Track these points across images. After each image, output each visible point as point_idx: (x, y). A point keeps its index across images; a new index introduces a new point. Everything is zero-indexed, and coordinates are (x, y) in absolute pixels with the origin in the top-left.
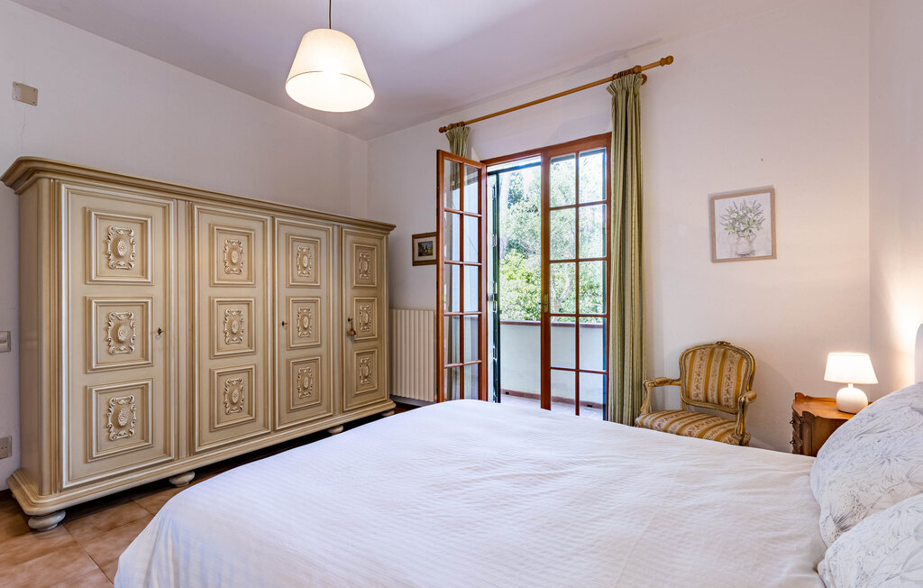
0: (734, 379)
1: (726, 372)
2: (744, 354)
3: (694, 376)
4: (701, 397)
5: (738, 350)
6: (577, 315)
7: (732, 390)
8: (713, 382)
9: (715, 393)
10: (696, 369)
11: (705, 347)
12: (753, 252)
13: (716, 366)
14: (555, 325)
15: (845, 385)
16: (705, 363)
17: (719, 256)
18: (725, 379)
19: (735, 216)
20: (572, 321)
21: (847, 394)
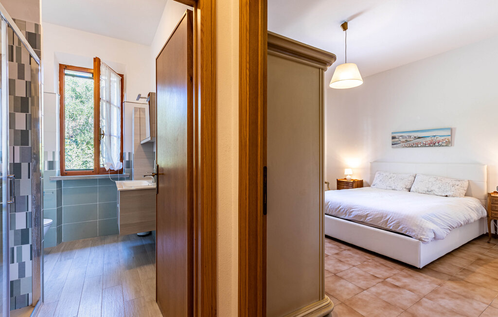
15: (347, 175)
21: (348, 177)
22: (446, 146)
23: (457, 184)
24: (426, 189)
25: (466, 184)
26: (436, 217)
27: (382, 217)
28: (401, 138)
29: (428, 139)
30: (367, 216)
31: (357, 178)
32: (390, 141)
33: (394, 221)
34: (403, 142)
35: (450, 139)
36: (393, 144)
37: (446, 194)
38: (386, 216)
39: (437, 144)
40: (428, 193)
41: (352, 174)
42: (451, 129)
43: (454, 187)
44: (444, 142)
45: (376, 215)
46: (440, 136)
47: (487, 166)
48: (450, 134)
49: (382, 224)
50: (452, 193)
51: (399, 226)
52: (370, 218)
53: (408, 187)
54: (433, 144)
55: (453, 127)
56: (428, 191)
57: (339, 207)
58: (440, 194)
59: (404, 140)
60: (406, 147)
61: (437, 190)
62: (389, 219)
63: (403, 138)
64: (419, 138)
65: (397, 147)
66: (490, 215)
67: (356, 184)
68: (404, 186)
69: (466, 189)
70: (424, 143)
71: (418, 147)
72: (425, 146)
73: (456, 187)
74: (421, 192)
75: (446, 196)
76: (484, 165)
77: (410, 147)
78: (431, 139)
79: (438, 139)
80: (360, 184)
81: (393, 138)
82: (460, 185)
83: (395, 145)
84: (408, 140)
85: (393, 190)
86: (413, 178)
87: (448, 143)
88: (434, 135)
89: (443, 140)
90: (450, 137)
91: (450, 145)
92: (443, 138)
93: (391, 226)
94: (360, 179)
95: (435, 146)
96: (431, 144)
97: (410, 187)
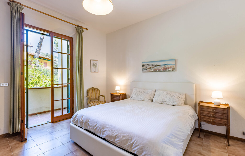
0: (97, 94)
1: (96, 93)
2: (98, 89)
3: (91, 94)
4: (92, 98)
5: (96, 89)
6: (62, 84)
7: (97, 96)
8: (94, 95)
9: (95, 97)
10: (91, 93)
11: (91, 89)
12: (96, 71)
13: (94, 92)
14: (55, 87)
15: (117, 90)
16: (92, 92)
17: (92, 71)
18: (96, 94)
19: (94, 64)
20: (61, 86)
21: (118, 92)
22: (172, 71)
23: (179, 96)
24: (162, 100)
25: (184, 96)
26: (174, 136)
27: (128, 140)
28: (147, 66)
29: (163, 67)
30: (115, 137)
31: (122, 92)
32: (141, 68)
33: (138, 145)
34: (149, 68)
35: (174, 66)
36: (143, 70)
37: (173, 104)
38: (131, 140)
39: (167, 70)
40: (163, 103)
41: (119, 89)
42: (175, 60)
43: (178, 99)
44: (171, 68)
45: (123, 138)
46: (169, 65)
47: (196, 84)
48: (174, 63)
49: (128, 147)
50: (177, 103)
51: (142, 152)
52: (118, 139)
53: (151, 99)
54: (165, 70)
55: (176, 59)
56: (163, 102)
57: (96, 125)
58: (170, 104)
59: (149, 67)
60: (150, 72)
61: (168, 101)
62: (134, 142)
63: (148, 66)
64: (157, 66)
65: (145, 72)
66: (199, 119)
67: (122, 97)
68: (149, 98)
69: (184, 100)
70: (160, 69)
71: (157, 71)
72: (161, 71)
73: (179, 99)
74: (159, 102)
75: (174, 105)
76: (194, 83)
77: (152, 72)
78: (164, 67)
79: (168, 67)
80: (124, 97)
81: (143, 66)
82: (181, 97)
83: (144, 71)
84: (151, 67)
85: (143, 101)
86: (154, 92)
87: (174, 69)
88: (166, 64)
89: (170, 67)
90: (174, 65)
91: (175, 70)
92: (171, 66)
93: (135, 151)
94: (125, 93)
95: (166, 71)
96: (164, 69)
97: (152, 99)
